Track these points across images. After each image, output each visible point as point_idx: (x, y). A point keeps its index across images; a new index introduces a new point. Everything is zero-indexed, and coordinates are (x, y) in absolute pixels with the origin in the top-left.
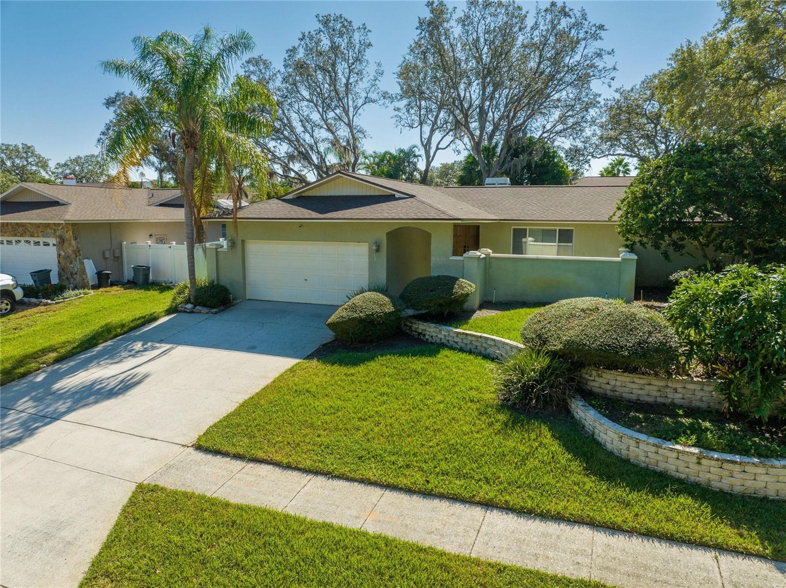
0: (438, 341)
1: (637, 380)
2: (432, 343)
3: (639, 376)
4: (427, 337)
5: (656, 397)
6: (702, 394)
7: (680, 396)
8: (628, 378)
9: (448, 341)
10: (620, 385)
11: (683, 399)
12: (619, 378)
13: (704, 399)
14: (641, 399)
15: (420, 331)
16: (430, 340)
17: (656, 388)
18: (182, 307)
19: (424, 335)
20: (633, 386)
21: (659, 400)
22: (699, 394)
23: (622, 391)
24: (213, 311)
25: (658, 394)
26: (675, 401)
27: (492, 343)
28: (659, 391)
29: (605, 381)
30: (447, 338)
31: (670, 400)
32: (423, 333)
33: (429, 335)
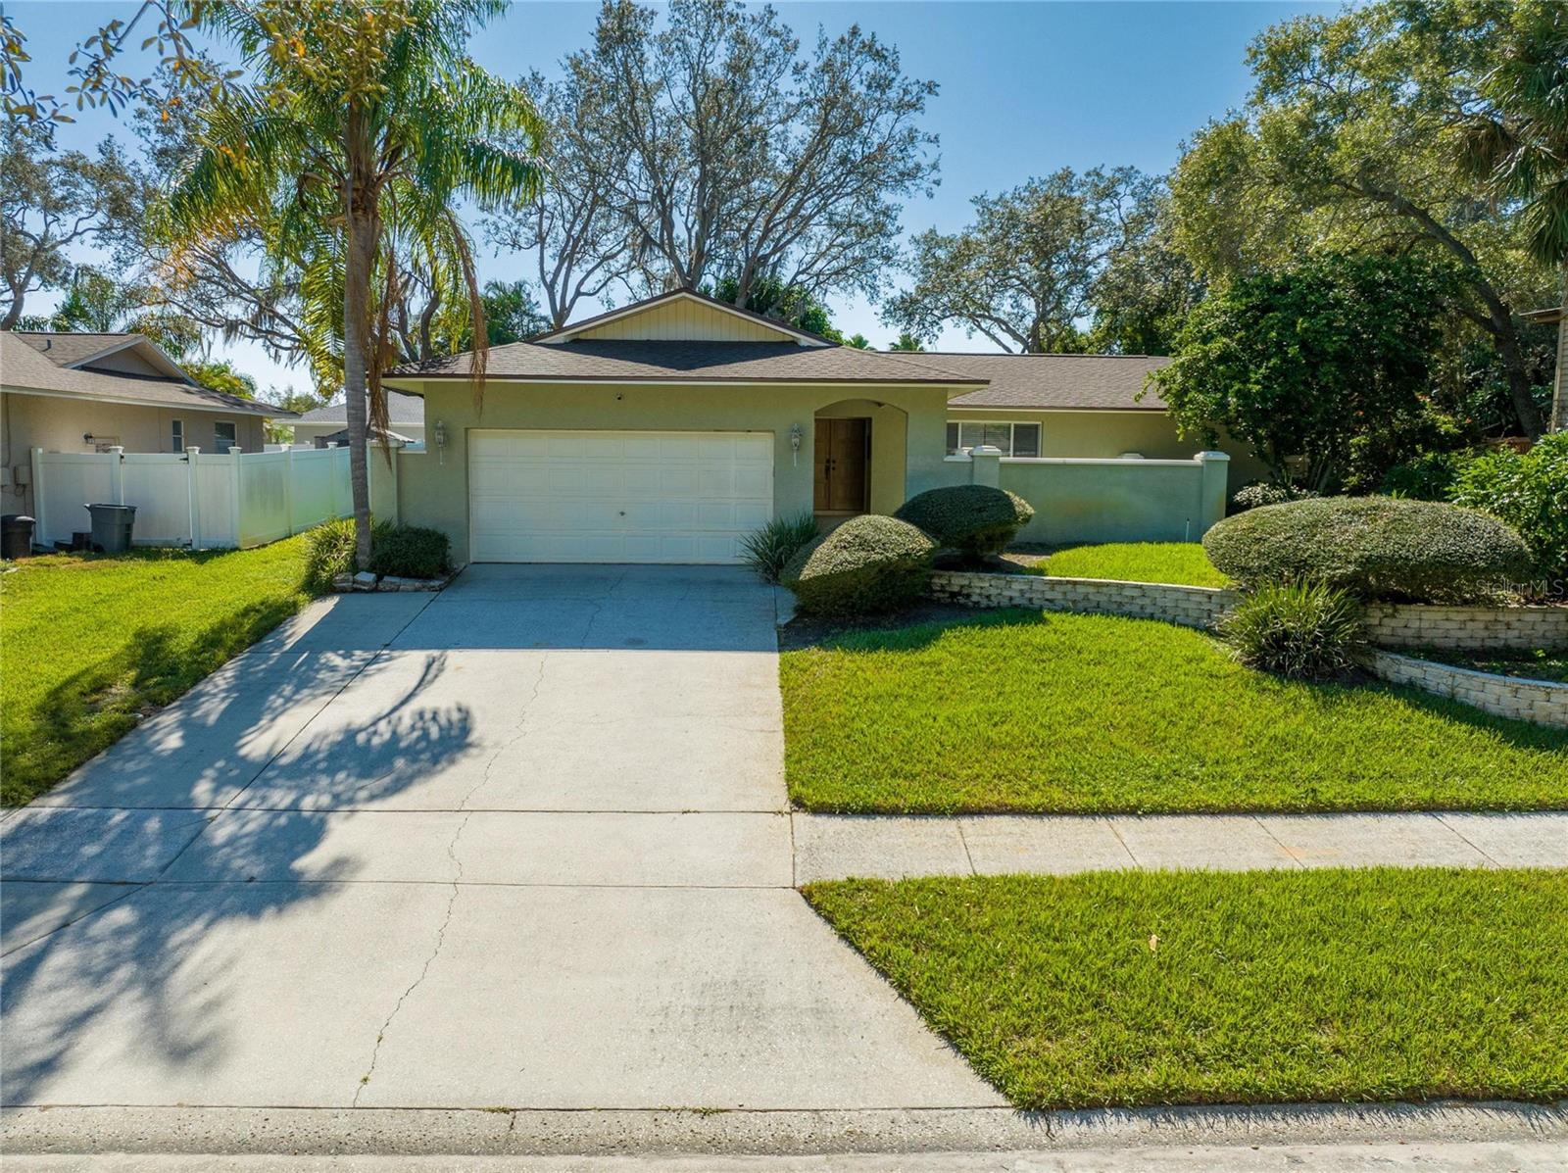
0: (1005, 602)
1: (1452, 616)
2: (989, 608)
3: (1456, 608)
4: (975, 598)
5: (1483, 640)
6: (1546, 627)
7: (1516, 633)
8: (1440, 614)
9: (1031, 599)
10: (1427, 626)
11: (1520, 638)
12: (1424, 616)
13: (1548, 634)
14: (1462, 644)
15: (956, 589)
16: (984, 602)
17: (1482, 625)
18: (343, 581)
19: (968, 596)
20: (1448, 625)
21: (1490, 643)
22: (1541, 629)
23: (1431, 635)
24: (432, 584)
25: (1486, 634)
26: (1509, 642)
27: (1136, 593)
28: (1486, 628)
29: (1402, 624)
30: (1028, 595)
31: (1502, 642)
32: (965, 591)
33: (980, 595)
